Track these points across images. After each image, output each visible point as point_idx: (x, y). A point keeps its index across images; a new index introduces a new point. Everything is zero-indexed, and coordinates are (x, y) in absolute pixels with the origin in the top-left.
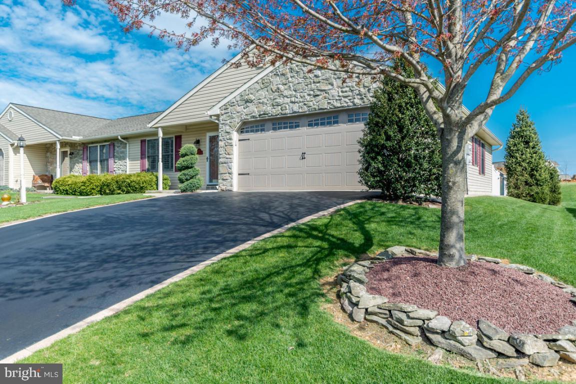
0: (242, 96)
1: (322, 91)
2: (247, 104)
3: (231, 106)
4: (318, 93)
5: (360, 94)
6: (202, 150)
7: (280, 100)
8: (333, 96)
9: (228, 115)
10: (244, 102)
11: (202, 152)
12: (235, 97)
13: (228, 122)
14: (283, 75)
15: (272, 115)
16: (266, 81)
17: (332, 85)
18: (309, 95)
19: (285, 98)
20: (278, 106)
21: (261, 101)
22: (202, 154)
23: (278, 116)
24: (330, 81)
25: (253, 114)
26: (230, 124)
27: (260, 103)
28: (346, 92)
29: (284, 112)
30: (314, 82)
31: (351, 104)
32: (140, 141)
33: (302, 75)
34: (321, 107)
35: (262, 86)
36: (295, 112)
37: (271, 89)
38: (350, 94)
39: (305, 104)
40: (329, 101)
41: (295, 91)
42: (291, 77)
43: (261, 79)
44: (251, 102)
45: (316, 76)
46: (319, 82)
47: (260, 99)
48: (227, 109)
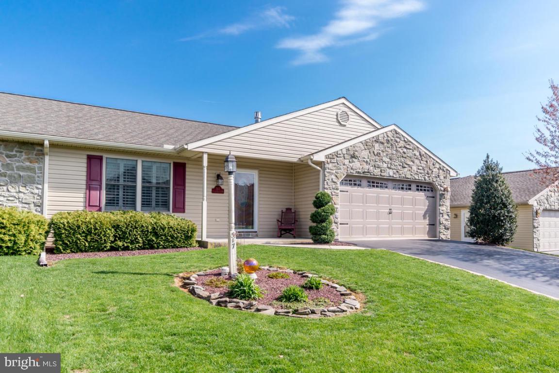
0: (349, 150)
1: (407, 164)
2: (354, 159)
3: (338, 157)
4: (406, 166)
5: (428, 174)
6: (222, 187)
7: (381, 164)
8: (414, 171)
9: (334, 164)
10: (350, 156)
11: (223, 190)
12: (342, 150)
13: (334, 172)
14: (382, 143)
15: (374, 175)
16: (369, 144)
17: (413, 162)
18: (400, 165)
19: (384, 163)
20: (378, 168)
21: (365, 160)
22: (223, 193)
23: (378, 177)
24: (412, 159)
25: (358, 170)
26: (336, 174)
27: (364, 161)
28: (421, 170)
29: (382, 174)
30: (403, 157)
31: (423, 179)
32: (86, 157)
33: (395, 149)
34: (407, 177)
35: (366, 147)
36: (391, 176)
37: (374, 152)
38: (423, 171)
39: (397, 172)
40: (412, 174)
41: (391, 159)
42: (388, 147)
43: (365, 140)
44: (356, 158)
45: (404, 153)
46: (406, 158)
47: (364, 158)
48: (333, 158)
